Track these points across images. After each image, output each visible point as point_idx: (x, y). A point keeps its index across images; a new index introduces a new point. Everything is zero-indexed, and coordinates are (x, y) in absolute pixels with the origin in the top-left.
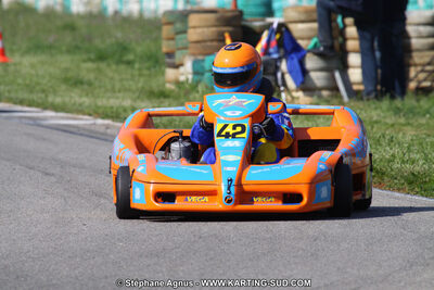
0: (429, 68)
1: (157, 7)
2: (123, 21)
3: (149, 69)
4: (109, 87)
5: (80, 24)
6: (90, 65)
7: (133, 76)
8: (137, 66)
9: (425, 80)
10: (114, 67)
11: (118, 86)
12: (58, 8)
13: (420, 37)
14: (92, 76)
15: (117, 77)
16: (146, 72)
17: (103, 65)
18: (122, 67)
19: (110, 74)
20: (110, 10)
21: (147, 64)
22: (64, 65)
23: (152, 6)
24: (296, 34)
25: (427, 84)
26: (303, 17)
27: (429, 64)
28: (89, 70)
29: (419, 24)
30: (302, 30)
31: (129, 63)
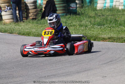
0: (34, 13)
9: (34, 16)
13: (31, 6)
24: (1, 7)
25: (34, 17)
26: (3, 2)
27: (34, 12)
29: (30, 3)
30: (3, 6)
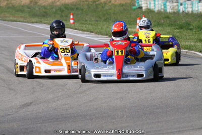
1: (198, 9)
2: (186, 14)
3: (198, 31)
4: (185, 38)
5: (171, 16)
6: (177, 30)
7: (193, 34)
8: (194, 30)
10: (186, 31)
11: (188, 38)
12: (162, 10)
14: (178, 34)
15: (187, 35)
16: (197, 32)
17: (182, 30)
18: (189, 31)
19: (185, 34)
20: (181, 11)
21: (198, 30)
22: (168, 31)
23: (197, 9)
28: (177, 33)
31: (191, 29)
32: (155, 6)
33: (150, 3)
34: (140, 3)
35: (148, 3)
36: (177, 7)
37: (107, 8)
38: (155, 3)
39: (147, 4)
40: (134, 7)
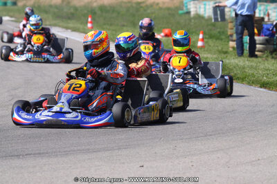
32: (205, 11)
33: (200, 8)
34: (189, 7)
35: (198, 7)
36: (229, 13)
37: (149, 11)
38: (205, 8)
39: (196, 8)
40: (181, 12)
